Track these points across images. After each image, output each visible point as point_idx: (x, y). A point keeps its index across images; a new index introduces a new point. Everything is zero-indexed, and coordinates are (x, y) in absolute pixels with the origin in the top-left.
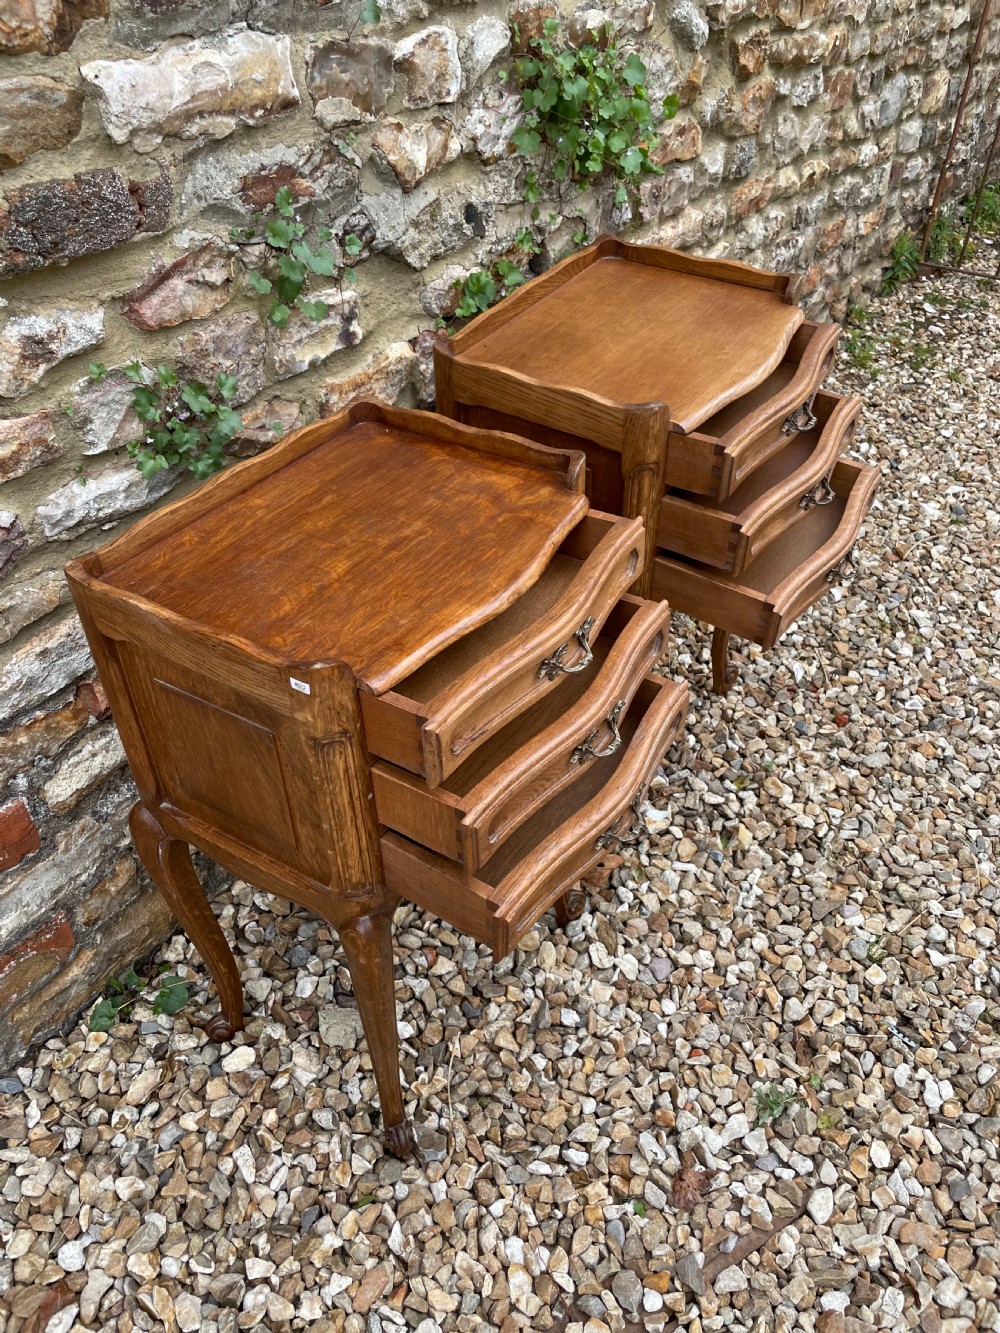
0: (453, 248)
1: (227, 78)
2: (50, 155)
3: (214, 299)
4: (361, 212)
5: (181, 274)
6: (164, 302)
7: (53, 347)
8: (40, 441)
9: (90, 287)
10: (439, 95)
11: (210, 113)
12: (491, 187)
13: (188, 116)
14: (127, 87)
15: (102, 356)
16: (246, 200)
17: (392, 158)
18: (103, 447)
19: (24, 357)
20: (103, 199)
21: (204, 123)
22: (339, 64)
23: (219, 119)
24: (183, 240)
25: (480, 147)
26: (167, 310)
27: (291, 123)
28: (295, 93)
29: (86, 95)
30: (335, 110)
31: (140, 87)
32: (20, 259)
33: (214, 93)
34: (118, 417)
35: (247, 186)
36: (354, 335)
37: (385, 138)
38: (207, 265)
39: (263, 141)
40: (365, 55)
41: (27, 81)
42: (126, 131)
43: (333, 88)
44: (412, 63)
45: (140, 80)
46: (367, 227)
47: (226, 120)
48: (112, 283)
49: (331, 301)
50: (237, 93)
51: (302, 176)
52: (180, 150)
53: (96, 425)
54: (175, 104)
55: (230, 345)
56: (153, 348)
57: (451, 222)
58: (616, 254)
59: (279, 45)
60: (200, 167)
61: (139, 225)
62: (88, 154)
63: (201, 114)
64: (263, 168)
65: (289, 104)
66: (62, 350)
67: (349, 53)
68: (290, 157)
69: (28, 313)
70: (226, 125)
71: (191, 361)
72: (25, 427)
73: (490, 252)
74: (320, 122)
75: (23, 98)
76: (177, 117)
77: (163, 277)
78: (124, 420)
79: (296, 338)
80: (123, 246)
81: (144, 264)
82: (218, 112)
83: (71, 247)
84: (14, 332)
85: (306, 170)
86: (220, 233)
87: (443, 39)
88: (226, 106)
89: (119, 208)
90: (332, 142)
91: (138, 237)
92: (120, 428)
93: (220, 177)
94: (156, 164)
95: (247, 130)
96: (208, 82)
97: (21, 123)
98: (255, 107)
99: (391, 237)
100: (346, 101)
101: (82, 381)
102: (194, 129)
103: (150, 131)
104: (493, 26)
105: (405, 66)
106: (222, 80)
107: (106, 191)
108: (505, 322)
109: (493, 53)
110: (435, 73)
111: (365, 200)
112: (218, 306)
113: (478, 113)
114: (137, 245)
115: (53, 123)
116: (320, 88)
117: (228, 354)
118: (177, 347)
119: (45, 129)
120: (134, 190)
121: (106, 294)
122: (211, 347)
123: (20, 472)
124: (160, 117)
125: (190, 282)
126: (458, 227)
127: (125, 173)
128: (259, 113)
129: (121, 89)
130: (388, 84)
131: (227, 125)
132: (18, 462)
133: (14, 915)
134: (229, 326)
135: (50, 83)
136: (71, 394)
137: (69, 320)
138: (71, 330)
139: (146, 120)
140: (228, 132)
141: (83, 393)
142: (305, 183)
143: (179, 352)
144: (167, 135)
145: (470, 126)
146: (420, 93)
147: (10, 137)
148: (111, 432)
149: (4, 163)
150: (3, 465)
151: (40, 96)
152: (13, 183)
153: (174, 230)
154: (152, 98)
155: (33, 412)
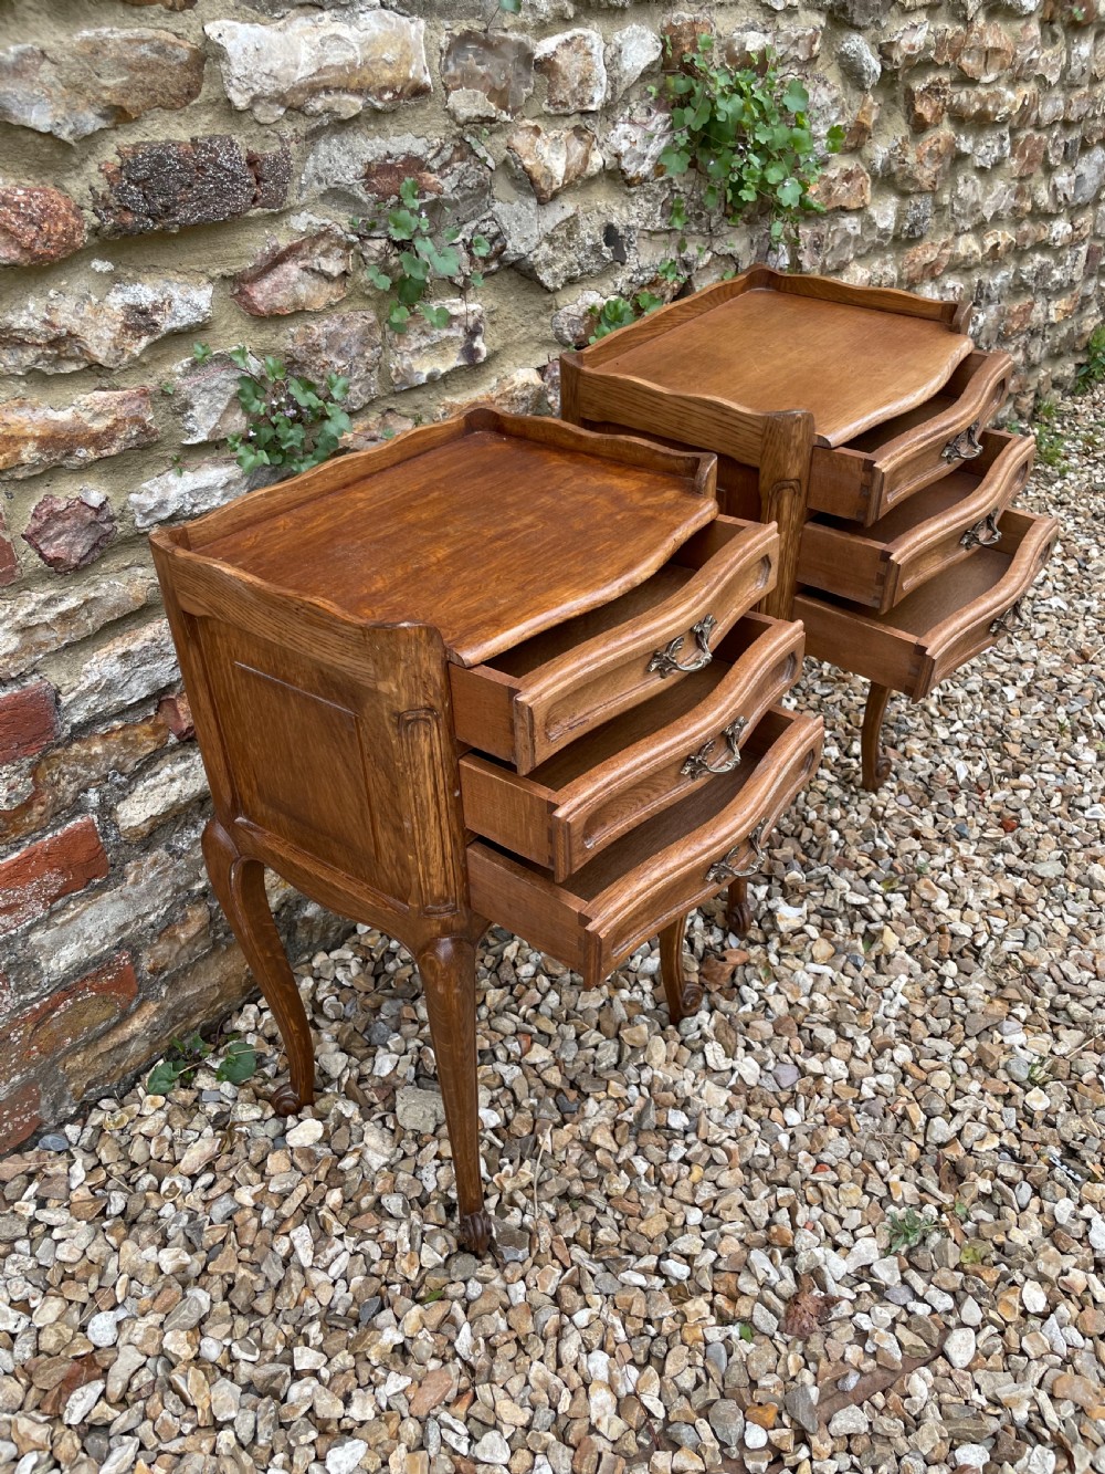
0: (590, 272)
1: (356, 55)
2: (167, 115)
3: (329, 293)
4: (491, 219)
5: (296, 259)
6: (277, 287)
7: (157, 318)
8: (137, 420)
9: (200, 261)
10: (582, 102)
11: (337, 90)
12: (635, 210)
13: (313, 90)
14: (251, 49)
15: (207, 337)
16: (369, 188)
17: (527, 162)
18: (202, 437)
19: (127, 327)
20: (219, 167)
21: (329, 99)
22: (476, 55)
23: (346, 97)
24: (300, 222)
25: (624, 164)
26: (279, 296)
27: (421, 113)
28: (427, 79)
29: (208, 56)
30: (468, 103)
31: (263, 52)
32: (129, 219)
33: (342, 68)
34: (221, 407)
35: (371, 173)
36: (477, 352)
37: (521, 141)
38: (325, 254)
39: (391, 128)
40: (503, 49)
41: (149, 33)
42: (247, 96)
43: (468, 79)
44: (553, 64)
45: (265, 45)
46: (497, 236)
47: (353, 99)
48: (224, 260)
49: (454, 311)
50: (365, 72)
51: (430, 170)
52: (303, 126)
53: (197, 412)
54: (302, 74)
55: (344, 344)
56: (263, 337)
57: (589, 242)
58: (767, 286)
59: (413, 27)
60: (322, 148)
61: (255, 199)
62: (207, 118)
63: (327, 89)
64: (389, 156)
65: (419, 91)
66: (167, 324)
67: (488, 45)
68: (418, 148)
69: (134, 281)
70: (352, 105)
71: (301, 356)
72: (122, 402)
73: (630, 281)
74: (452, 114)
75: (144, 49)
76: (301, 89)
77: (277, 260)
78: (226, 411)
79: (415, 346)
80: (236, 221)
81: (258, 243)
82: (345, 90)
83: (183, 214)
84: (117, 300)
85: (435, 165)
86: (340, 221)
87: (588, 43)
88: (354, 84)
89: (235, 178)
90: (465, 136)
91: (253, 213)
92: (222, 419)
93: (343, 160)
94: (275, 138)
95: (376, 114)
96: (336, 57)
97: (139, 76)
98: (384, 89)
99: (523, 249)
100: (481, 95)
101: (186, 362)
102: (317, 105)
103: (272, 101)
104: (643, 36)
105: (546, 67)
106: (350, 56)
107: (223, 158)
108: (641, 343)
109: (642, 65)
110: (578, 78)
111: (497, 206)
112: (334, 300)
113: (623, 128)
114: (250, 222)
115: (173, 81)
116: (454, 78)
117: (341, 353)
118: (289, 338)
119: (163, 85)
120: (252, 162)
121: (216, 272)
122: (323, 342)
123: (114, 451)
124: (284, 87)
125: (305, 269)
126: (596, 249)
127: (244, 143)
128: (388, 96)
129: (245, 50)
130: (527, 84)
131: (354, 105)
132: (112, 439)
133: (74, 946)
134: (344, 322)
135: (172, 38)
136: (171, 374)
137: (176, 293)
138: (177, 303)
139: (269, 87)
140: (354, 112)
141: (185, 374)
142: (433, 178)
143: (289, 345)
144: (290, 108)
145: (614, 141)
146: (561, 97)
147: (127, 90)
148: (212, 422)
149: (119, 116)
150: (96, 440)
151: (160, 50)
152: (127, 139)
153: (291, 210)
154: (276, 65)
155: (131, 387)
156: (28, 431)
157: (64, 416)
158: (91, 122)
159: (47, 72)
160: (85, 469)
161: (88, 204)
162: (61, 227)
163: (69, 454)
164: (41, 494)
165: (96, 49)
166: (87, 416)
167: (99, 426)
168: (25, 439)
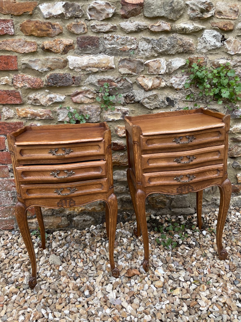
1: (97, 62)
2: (60, 69)
3: (89, 101)
4: (132, 93)
5: (82, 94)
6: (78, 98)
7: (53, 99)
8: (48, 115)
9: (64, 92)
10: (158, 72)
11: (92, 67)
12: (178, 96)
13: (87, 67)
14: (73, 60)
16: (99, 84)
17: (140, 83)
18: (61, 120)
19: (48, 100)
20: (67, 78)
21: (91, 69)
22: (127, 62)
23: (94, 68)
24: (83, 88)
26: (78, 100)
27: (113, 72)
28: (114, 66)
29: (66, 62)
30: (124, 71)
32: (49, 84)
33: (93, 64)
35: (99, 81)
37: (140, 79)
38: (89, 94)
39: (106, 74)
40: (134, 62)
41: (56, 57)
42: (73, 67)
43: (124, 67)
44: (149, 65)
46: (133, 96)
48: (68, 92)
50: (98, 64)
52: (85, 73)
53: (60, 116)
54: (84, 64)
56: (76, 106)
59: (111, 58)
60: (90, 77)
61: (73, 83)
63: (90, 67)
64: (104, 79)
65: (112, 68)
66: (55, 100)
67: (130, 61)
68: (111, 78)
69: (52, 94)
70: (96, 70)
71: (82, 111)
72: (46, 111)
74: (120, 73)
75: (55, 60)
76: (84, 67)
77: (78, 94)
78: (66, 117)
79: (109, 113)
80: (69, 86)
81: (74, 90)
83: (59, 84)
84: (48, 96)
85: (116, 81)
86: (93, 89)
87: (160, 61)
88: (96, 66)
89: (69, 80)
91: (73, 85)
93: (94, 79)
94: (79, 74)
95: (101, 72)
96: (92, 62)
97: (54, 63)
98: (103, 67)
99: (139, 99)
100: (127, 69)
101: (59, 107)
102: (88, 69)
103: (78, 68)
104: (180, 60)
105: (147, 65)
106: (95, 62)
107: (68, 76)
109: (179, 66)
111: (133, 91)
112: (91, 102)
113: (173, 78)
114: (73, 87)
115: (61, 65)
116: (120, 66)
117: (91, 111)
118: (80, 107)
119: (59, 65)
120: (73, 77)
121: (67, 94)
122: (87, 109)
123: (43, 118)
124: (80, 66)
125: (84, 96)
126: (163, 102)
127: (72, 74)
128: (104, 69)
132: (43, 116)
134: (92, 106)
137: (58, 96)
138: (57, 98)
139: (77, 66)
141: (59, 109)
142: (115, 83)
143: (80, 108)
144: (82, 70)
145: (171, 81)
146: (151, 71)
147: (52, 65)
148: (63, 118)
149: (50, 69)
150: (40, 116)
151: (58, 60)
152: (51, 73)
153: (82, 86)
154: (79, 63)
155: (48, 109)
156: (29, 112)
157: (36, 111)
158: (45, 69)
159: (39, 62)
160: (39, 120)
161: (44, 81)
162: (38, 84)
163: (36, 117)
164: (31, 122)
165: (48, 59)
166: (39, 112)
167: (41, 114)
168: (29, 113)
